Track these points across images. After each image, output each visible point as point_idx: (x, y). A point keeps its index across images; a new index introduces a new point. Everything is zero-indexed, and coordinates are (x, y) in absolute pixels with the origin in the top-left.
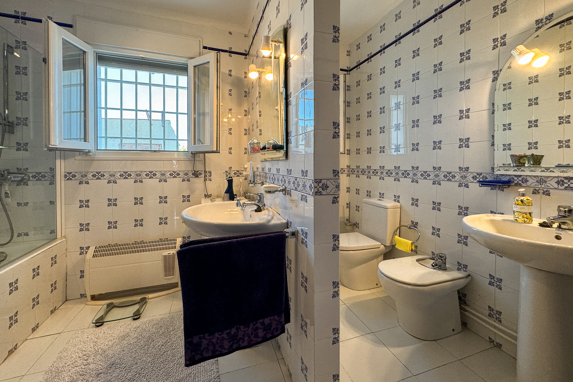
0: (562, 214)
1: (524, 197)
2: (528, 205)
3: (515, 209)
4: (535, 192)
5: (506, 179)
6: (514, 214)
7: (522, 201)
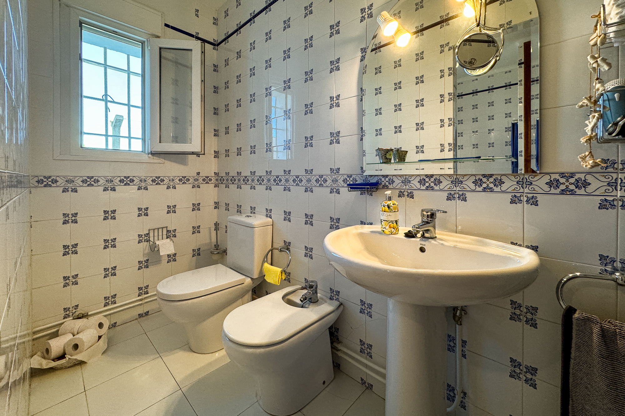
0: (425, 219)
1: (391, 202)
2: (395, 212)
3: (382, 218)
4: (401, 195)
5: (374, 180)
6: (381, 223)
7: (389, 207)
